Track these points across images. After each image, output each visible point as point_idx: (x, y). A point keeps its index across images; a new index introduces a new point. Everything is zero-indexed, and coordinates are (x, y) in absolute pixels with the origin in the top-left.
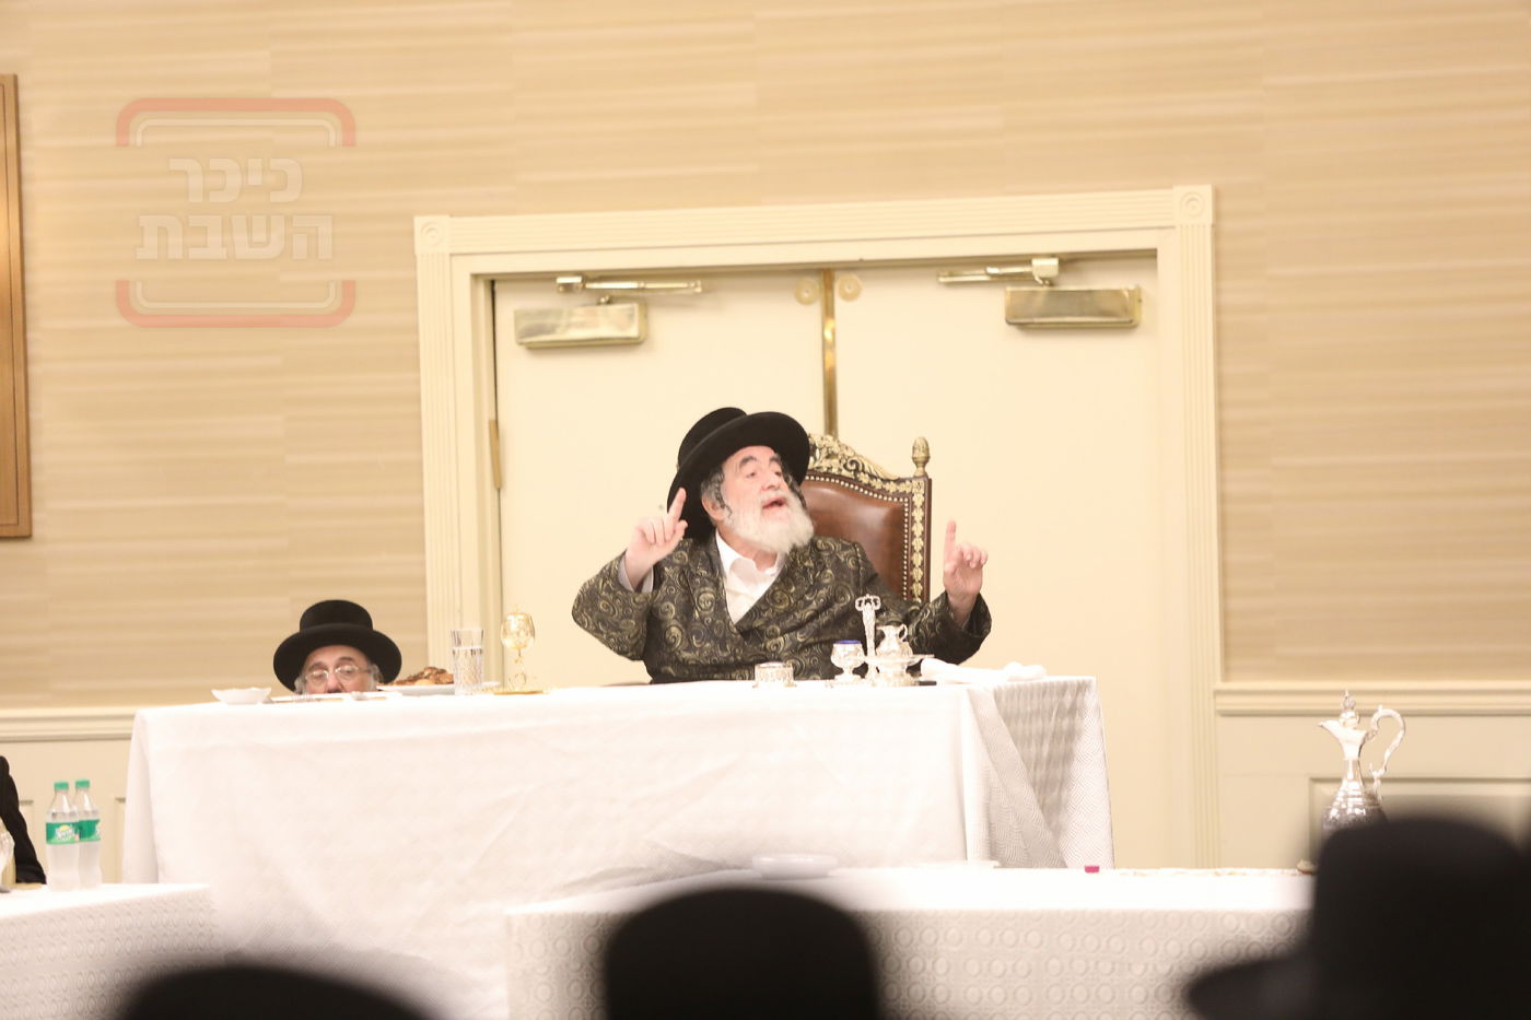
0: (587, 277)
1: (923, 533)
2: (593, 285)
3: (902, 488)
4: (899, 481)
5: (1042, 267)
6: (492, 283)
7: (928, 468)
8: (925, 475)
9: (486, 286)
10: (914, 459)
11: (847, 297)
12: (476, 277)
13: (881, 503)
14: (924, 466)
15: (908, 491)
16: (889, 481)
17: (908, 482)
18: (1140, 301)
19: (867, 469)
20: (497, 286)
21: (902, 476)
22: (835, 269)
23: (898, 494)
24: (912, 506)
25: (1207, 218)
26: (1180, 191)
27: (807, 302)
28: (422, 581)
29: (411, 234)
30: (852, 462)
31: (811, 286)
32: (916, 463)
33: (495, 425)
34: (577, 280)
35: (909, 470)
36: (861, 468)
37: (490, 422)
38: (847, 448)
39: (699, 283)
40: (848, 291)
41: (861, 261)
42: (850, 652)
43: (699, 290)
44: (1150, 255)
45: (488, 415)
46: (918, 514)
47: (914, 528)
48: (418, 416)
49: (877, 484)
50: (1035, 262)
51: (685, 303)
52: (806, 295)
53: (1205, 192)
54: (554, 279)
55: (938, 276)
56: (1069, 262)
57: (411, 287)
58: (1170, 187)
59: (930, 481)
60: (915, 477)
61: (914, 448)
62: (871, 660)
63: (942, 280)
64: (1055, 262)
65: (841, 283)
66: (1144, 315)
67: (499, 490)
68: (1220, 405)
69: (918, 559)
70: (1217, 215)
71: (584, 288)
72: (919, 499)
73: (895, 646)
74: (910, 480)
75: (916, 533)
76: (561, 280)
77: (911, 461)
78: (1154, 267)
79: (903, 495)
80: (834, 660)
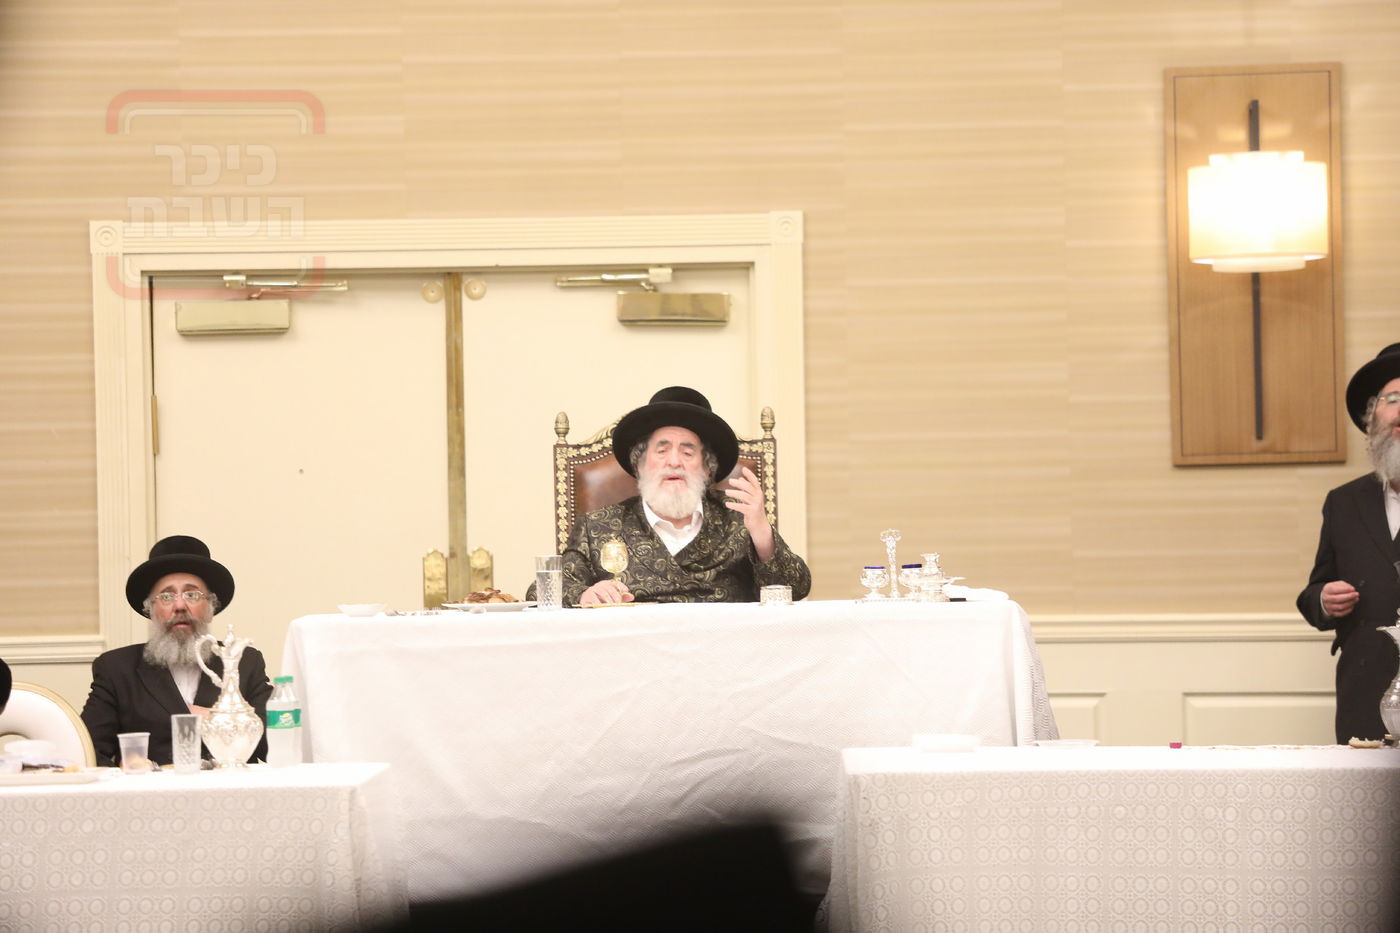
0: (252, 275)
2: (255, 282)
3: (755, 448)
4: (752, 443)
5: (658, 275)
6: (152, 281)
7: (775, 432)
8: (773, 439)
10: (762, 424)
11: (472, 297)
12: (140, 273)
14: (771, 431)
15: (760, 450)
17: (760, 444)
18: (730, 305)
20: (154, 281)
21: (755, 438)
22: (462, 273)
23: (751, 453)
24: (764, 463)
25: (799, 238)
26: (775, 215)
27: (433, 300)
28: (95, 533)
29: (87, 235)
32: (764, 428)
33: (154, 400)
34: (242, 278)
35: (760, 434)
37: (151, 398)
39: (345, 282)
40: (476, 291)
41: (497, 267)
42: (877, 576)
43: (344, 288)
44: (747, 267)
46: (769, 470)
47: (766, 481)
48: (93, 391)
50: (651, 271)
51: (331, 298)
53: (796, 216)
54: (222, 276)
55: (556, 281)
56: (679, 269)
57: (87, 280)
58: (767, 212)
60: (765, 440)
61: (762, 415)
63: (559, 284)
64: (669, 271)
65: (475, 286)
66: (734, 316)
67: (155, 456)
68: (807, 390)
70: (806, 235)
71: (244, 285)
72: (769, 458)
73: (935, 570)
74: (762, 441)
75: (768, 485)
76: (226, 278)
77: (760, 427)
78: (747, 277)
79: (756, 453)
80: (865, 582)
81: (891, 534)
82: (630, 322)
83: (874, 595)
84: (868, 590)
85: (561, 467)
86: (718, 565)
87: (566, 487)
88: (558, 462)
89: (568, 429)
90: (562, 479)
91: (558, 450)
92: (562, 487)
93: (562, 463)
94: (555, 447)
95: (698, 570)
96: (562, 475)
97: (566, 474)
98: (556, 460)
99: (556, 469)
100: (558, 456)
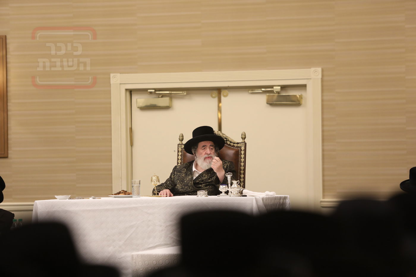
0: (156, 90)
1: (244, 157)
2: (157, 92)
3: (239, 145)
4: (238, 143)
5: (276, 89)
6: (131, 92)
7: (246, 140)
8: (245, 142)
9: (129, 93)
10: (242, 137)
11: (225, 96)
12: (126, 90)
13: (233, 149)
14: (244, 140)
15: (240, 146)
16: (235, 143)
17: (240, 144)
18: (302, 98)
19: (229, 140)
21: (239, 142)
22: (222, 89)
23: (237, 147)
24: (241, 150)
25: (320, 76)
26: (313, 69)
27: (214, 98)
28: (111, 170)
29: (110, 78)
30: (226, 138)
31: (215, 93)
33: (131, 129)
34: (153, 91)
35: (240, 140)
36: (228, 140)
37: (130, 128)
38: (224, 134)
39: (185, 92)
40: (225, 95)
41: (228, 87)
42: (224, 187)
43: (185, 94)
44: (304, 86)
45: (129, 126)
46: (243, 152)
48: (111, 126)
49: (232, 144)
50: (274, 88)
51: (182, 97)
52: (214, 96)
53: (319, 70)
54: (147, 91)
55: (249, 91)
56: (283, 87)
57: (109, 92)
58: (310, 68)
59: (246, 143)
60: (242, 142)
61: (242, 135)
62: (230, 190)
64: (279, 87)
65: (223, 92)
66: (303, 102)
67: (132, 146)
68: (323, 126)
69: (242, 164)
70: (323, 76)
71: (155, 93)
72: (243, 148)
73: (236, 186)
74: (241, 143)
75: (242, 157)
76: (149, 91)
77: (241, 138)
78: (306, 89)
79: (239, 147)
80: (220, 189)
81: (229, 174)
82: (271, 104)
83: (223, 194)
84: (221, 192)
85: (180, 151)
86: (207, 183)
87: (181, 157)
88: (179, 150)
89: (183, 139)
90: (180, 155)
91: (179, 145)
92: (180, 157)
93: (180, 149)
94: (178, 145)
95: (201, 184)
96: (180, 153)
97: (181, 153)
98: (178, 149)
99: (178, 152)
100: (179, 148)
